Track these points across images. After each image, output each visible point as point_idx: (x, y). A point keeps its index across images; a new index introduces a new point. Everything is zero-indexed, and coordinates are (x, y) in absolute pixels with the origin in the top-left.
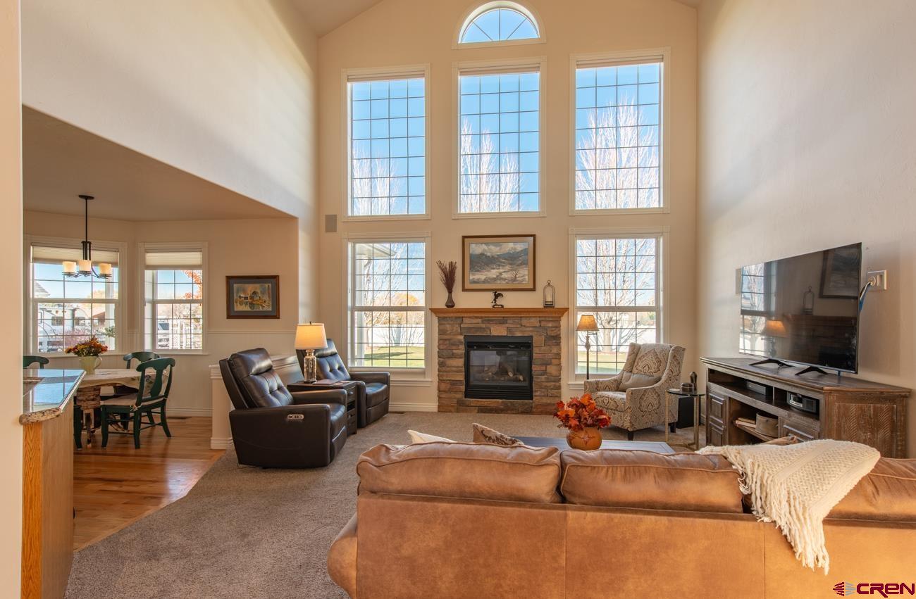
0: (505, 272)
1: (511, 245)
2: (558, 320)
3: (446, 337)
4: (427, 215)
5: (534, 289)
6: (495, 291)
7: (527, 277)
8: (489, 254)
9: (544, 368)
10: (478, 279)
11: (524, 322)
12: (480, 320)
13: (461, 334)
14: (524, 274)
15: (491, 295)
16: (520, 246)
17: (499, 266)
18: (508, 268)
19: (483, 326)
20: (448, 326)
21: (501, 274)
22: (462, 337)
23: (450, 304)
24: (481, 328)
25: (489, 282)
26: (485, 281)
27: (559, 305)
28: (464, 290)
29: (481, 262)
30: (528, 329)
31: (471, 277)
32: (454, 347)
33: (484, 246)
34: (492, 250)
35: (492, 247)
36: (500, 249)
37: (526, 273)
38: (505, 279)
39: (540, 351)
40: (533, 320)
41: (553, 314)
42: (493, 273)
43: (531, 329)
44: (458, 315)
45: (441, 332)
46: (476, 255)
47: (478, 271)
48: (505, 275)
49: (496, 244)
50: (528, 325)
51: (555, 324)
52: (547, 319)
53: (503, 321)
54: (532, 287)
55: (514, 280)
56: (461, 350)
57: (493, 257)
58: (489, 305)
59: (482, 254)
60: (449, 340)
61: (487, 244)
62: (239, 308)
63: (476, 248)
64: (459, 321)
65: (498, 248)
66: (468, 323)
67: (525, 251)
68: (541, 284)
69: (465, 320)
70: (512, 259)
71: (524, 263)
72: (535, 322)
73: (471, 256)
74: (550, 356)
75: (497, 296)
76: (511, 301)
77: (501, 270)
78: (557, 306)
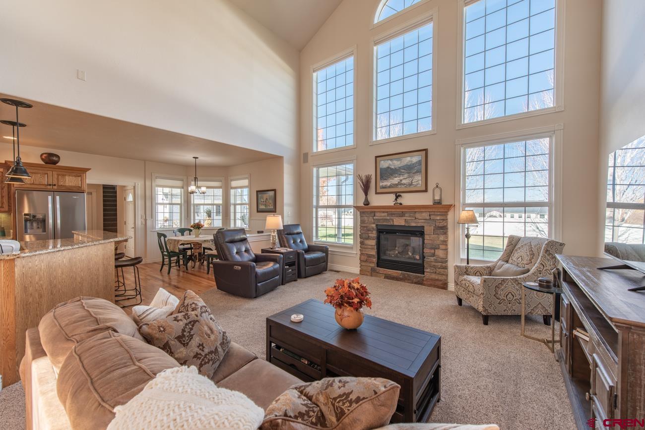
0: (404, 179)
1: (409, 159)
2: (446, 214)
3: (365, 225)
4: (354, 145)
5: (426, 191)
6: (396, 193)
7: (420, 182)
8: (393, 167)
9: (433, 251)
10: (386, 185)
11: (418, 215)
12: (386, 214)
13: (374, 223)
14: (418, 179)
15: (393, 196)
16: (415, 159)
17: (400, 175)
18: (406, 176)
19: (388, 218)
20: (366, 218)
21: (401, 180)
22: (374, 226)
23: (367, 203)
24: (388, 220)
25: (393, 187)
26: (390, 187)
28: (376, 193)
29: (386, 173)
30: (420, 221)
31: (381, 184)
32: (369, 232)
33: (390, 162)
34: (395, 164)
35: (395, 162)
36: (401, 163)
37: (420, 178)
38: (405, 184)
39: (430, 237)
40: (424, 214)
41: (441, 209)
42: (396, 180)
43: (423, 221)
44: (373, 210)
45: (362, 222)
46: (385, 168)
47: (386, 179)
48: (404, 182)
49: (398, 160)
50: (420, 218)
51: (442, 218)
52: (436, 213)
53: (402, 215)
54: (424, 189)
55: (411, 184)
56: (374, 234)
57: (395, 169)
58: (392, 204)
59: (388, 167)
60: (367, 227)
61: (391, 160)
62: (262, 207)
63: (384, 164)
64: (373, 214)
65: (399, 162)
66: (379, 216)
67: (419, 162)
68: (431, 186)
69: (377, 214)
70: (409, 169)
71: (419, 172)
72: (426, 215)
73: (381, 169)
74: (438, 242)
75: (397, 197)
76: (408, 200)
77: (401, 178)
78: (444, 203)
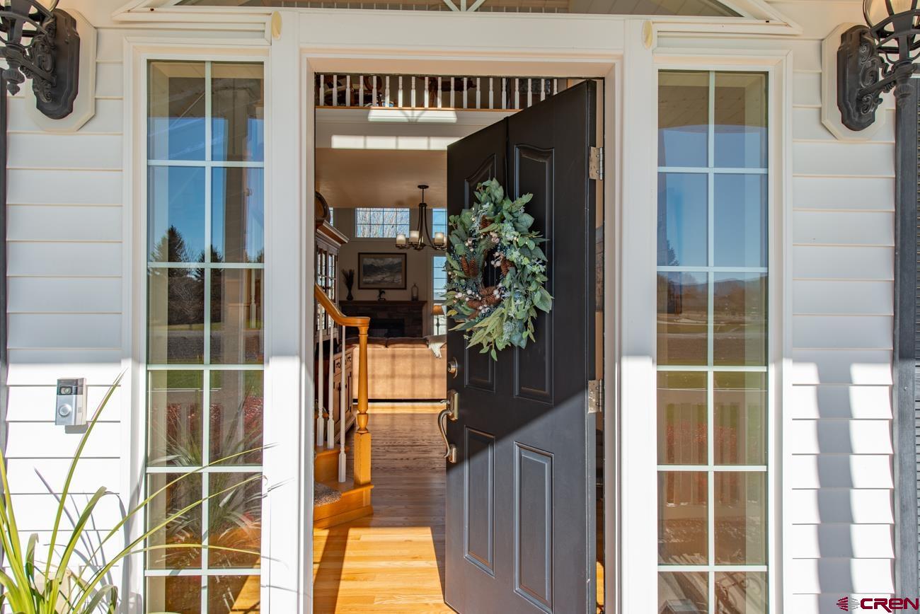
0: (386, 277)
1: (391, 259)
2: (421, 309)
5: (405, 288)
6: (380, 289)
7: (400, 281)
8: (376, 265)
10: (369, 282)
11: (399, 310)
12: (369, 309)
14: (399, 278)
15: (377, 292)
16: (397, 261)
17: (383, 273)
18: (388, 274)
19: (372, 312)
21: (384, 278)
23: (350, 297)
24: (370, 314)
25: (376, 284)
26: (373, 283)
27: (421, 299)
28: (359, 288)
29: (371, 270)
30: (401, 315)
31: (364, 280)
33: (373, 260)
34: (379, 262)
35: (378, 260)
36: (384, 262)
38: (387, 282)
40: (404, 309)
41: (417, 305)
42: (379, 277)
43: (403, 314)
44: (356, 304)
46: (367, 266)
47: (369, 276)
48: (386, 279)
49: (381, 259)
50: (401, 312)
51: (419, 312)
52: (414, 308)
53: (386, 310)
55: (393, 282)
57: (378, 267)
58: (376, 299)
59: (372, 265)
61: (375, 258)
63: (368, 261)
64: (356, 309)
65: (382, 262)
66: (362, 310)
67: (400, 263)
68: (410, 285)
70: (391, 268)
71: (399, 272)
72: (406, 310)
73: (364, 266)
75: (381, 293)
76: (391, 296)
77: (384, 276)
78: (420, 299)
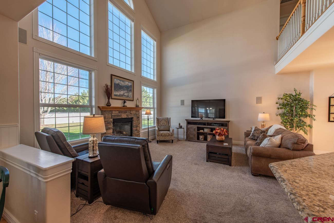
0: (125, 93)
1: (127, 83)
5: (133, 101)
7: (131, 96)
8: (120, 85)
9: (136, 128)
10: (117, 94)
11: (132, 112)
12: (118, 112)
13: (112, 118)
16: (129, 84)
17: (124, 90)
18: (126, 91)
19: (119, 114)
20: (106, 115)
22: (112, 120)
23: (108, 105)
24: (119, 115)
25: (120, 96)
26: (119, 96)
28: (112, 99)
29: (119, 87)
30: (132, 115)
31: (115, 93)
32: (108, 125)
33: (119, 81)
36: (124, 83)
37: (131, 94)
38: (125, 96)
39: (135, 122)
40: (134, 111)
42: (122, 93)
46: (116, 84)
47: (117, 91)
48: (125, 94)
49: (123, 81)
50: (133, 113)
51: (139, 113)
52: (137, 111)
53: (125, 112)
55: (128, 96)
56: (112, 125)
57: (122, 86)
59: (118, 84)
60: (107, 121)
63: (116, 81)
64: (111, 112)
65: (123, 83)
67: (131, 86)
68: (135, 98)
69: (114, 112)
70: (127, 88)
71: (131, 91)
73: (115, 84)
74: (138, 124)
76: (128, 104)
77: (124, 92)
